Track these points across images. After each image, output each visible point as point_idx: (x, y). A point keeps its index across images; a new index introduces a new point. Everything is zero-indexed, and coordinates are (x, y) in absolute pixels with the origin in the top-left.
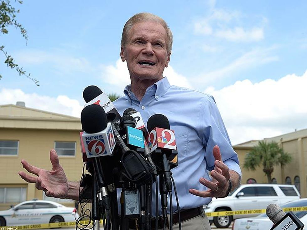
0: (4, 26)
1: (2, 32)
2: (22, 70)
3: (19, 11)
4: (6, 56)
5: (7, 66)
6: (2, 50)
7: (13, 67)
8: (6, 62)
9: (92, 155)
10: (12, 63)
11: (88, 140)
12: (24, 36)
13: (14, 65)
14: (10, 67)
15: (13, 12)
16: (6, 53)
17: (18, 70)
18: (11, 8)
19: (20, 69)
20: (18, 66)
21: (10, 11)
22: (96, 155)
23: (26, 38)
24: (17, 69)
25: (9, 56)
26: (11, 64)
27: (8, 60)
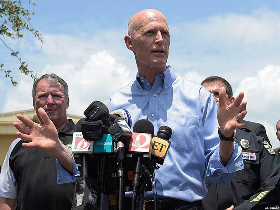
0: (19, 30)
1: (17, 36)
2: (36, 77)
3: (33, 13)
4: (20, 62)
5: (22, 73)
6: (16, 56)
7: (28, 74)
8: (20, 69)
9: (77, 149)
10: (27, 69)
11: (78, 136)
12: (39, 39)
13: (28, 71)
14: (24, 73)
15: (28, 14)
16: (21, 59)
17: (33, 76)
18: (26, 11)
19: (35, 76)
20: (32, 73)
21: (25, 13)
22: (80, 150)
23: (42, 41)
24: (31, 76)
25: (24, 62)
26: (25, 70)
27: (22, 66)
